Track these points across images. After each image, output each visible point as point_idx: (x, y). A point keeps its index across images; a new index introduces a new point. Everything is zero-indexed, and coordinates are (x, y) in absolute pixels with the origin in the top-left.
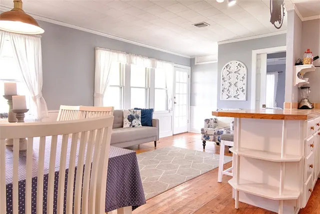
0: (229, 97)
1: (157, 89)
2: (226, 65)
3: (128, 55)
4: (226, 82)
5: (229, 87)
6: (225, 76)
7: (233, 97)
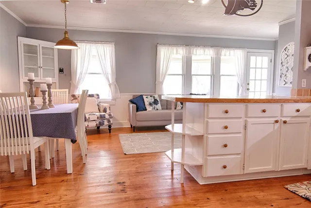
0: (286, 83)
1: (223, 75)
2: (285, 47)
3: (188, 47)
4: (284, 67)
5: (287, 72)
6: (283, 60)
7: (289, 83)
